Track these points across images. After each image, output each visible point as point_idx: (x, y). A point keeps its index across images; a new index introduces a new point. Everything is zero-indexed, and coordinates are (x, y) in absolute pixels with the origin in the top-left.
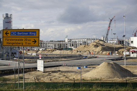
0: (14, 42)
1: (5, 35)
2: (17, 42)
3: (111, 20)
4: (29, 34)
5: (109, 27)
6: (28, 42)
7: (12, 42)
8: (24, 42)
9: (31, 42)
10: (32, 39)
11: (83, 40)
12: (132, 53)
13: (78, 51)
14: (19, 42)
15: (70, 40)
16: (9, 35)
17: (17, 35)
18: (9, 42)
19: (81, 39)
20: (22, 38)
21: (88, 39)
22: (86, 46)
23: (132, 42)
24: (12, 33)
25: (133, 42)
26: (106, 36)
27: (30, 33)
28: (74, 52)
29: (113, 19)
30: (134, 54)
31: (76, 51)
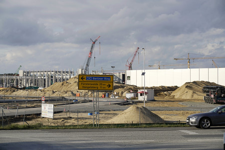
0: (89, 86)
1: (81, 80)
2: (92, 86)
3: (94, 43)
4: (103, 80)
5: (91, 53)
6: (103, 86)
7: (87, 86)
8: (99, 86)
9: (106, 86)
10: (107, 84)
11: (49, 73)
12: (141, 95)
13: (54, 92)
14: (94, 86)
15: (27, 73)
16: (85, 80)
17: (92, 80)
18: (85, 86)
19: (46, 72)
20: (97, 83)
21: (56, 72)
22: (65, 84)
23: (129, 77)
24: (87, 78)
25: (131, 78)
26: (86, 67)
27: (105, 79)
28: (48, 92)
29: (96, 40)
30: (143, 97)
31: (52, 92)
